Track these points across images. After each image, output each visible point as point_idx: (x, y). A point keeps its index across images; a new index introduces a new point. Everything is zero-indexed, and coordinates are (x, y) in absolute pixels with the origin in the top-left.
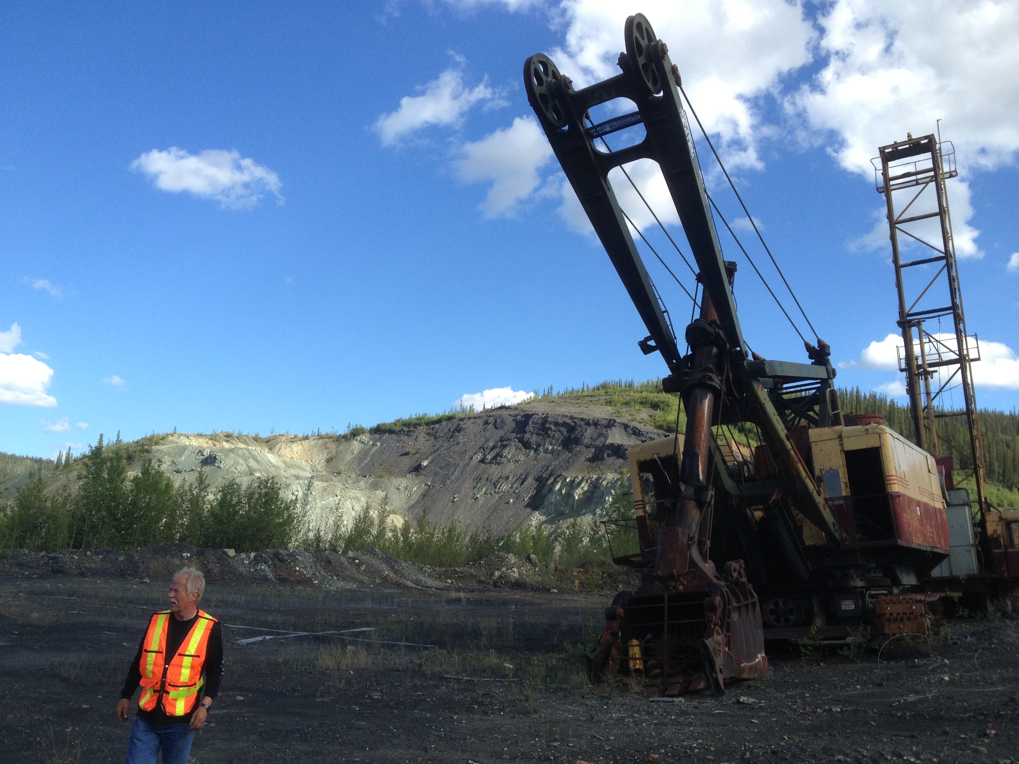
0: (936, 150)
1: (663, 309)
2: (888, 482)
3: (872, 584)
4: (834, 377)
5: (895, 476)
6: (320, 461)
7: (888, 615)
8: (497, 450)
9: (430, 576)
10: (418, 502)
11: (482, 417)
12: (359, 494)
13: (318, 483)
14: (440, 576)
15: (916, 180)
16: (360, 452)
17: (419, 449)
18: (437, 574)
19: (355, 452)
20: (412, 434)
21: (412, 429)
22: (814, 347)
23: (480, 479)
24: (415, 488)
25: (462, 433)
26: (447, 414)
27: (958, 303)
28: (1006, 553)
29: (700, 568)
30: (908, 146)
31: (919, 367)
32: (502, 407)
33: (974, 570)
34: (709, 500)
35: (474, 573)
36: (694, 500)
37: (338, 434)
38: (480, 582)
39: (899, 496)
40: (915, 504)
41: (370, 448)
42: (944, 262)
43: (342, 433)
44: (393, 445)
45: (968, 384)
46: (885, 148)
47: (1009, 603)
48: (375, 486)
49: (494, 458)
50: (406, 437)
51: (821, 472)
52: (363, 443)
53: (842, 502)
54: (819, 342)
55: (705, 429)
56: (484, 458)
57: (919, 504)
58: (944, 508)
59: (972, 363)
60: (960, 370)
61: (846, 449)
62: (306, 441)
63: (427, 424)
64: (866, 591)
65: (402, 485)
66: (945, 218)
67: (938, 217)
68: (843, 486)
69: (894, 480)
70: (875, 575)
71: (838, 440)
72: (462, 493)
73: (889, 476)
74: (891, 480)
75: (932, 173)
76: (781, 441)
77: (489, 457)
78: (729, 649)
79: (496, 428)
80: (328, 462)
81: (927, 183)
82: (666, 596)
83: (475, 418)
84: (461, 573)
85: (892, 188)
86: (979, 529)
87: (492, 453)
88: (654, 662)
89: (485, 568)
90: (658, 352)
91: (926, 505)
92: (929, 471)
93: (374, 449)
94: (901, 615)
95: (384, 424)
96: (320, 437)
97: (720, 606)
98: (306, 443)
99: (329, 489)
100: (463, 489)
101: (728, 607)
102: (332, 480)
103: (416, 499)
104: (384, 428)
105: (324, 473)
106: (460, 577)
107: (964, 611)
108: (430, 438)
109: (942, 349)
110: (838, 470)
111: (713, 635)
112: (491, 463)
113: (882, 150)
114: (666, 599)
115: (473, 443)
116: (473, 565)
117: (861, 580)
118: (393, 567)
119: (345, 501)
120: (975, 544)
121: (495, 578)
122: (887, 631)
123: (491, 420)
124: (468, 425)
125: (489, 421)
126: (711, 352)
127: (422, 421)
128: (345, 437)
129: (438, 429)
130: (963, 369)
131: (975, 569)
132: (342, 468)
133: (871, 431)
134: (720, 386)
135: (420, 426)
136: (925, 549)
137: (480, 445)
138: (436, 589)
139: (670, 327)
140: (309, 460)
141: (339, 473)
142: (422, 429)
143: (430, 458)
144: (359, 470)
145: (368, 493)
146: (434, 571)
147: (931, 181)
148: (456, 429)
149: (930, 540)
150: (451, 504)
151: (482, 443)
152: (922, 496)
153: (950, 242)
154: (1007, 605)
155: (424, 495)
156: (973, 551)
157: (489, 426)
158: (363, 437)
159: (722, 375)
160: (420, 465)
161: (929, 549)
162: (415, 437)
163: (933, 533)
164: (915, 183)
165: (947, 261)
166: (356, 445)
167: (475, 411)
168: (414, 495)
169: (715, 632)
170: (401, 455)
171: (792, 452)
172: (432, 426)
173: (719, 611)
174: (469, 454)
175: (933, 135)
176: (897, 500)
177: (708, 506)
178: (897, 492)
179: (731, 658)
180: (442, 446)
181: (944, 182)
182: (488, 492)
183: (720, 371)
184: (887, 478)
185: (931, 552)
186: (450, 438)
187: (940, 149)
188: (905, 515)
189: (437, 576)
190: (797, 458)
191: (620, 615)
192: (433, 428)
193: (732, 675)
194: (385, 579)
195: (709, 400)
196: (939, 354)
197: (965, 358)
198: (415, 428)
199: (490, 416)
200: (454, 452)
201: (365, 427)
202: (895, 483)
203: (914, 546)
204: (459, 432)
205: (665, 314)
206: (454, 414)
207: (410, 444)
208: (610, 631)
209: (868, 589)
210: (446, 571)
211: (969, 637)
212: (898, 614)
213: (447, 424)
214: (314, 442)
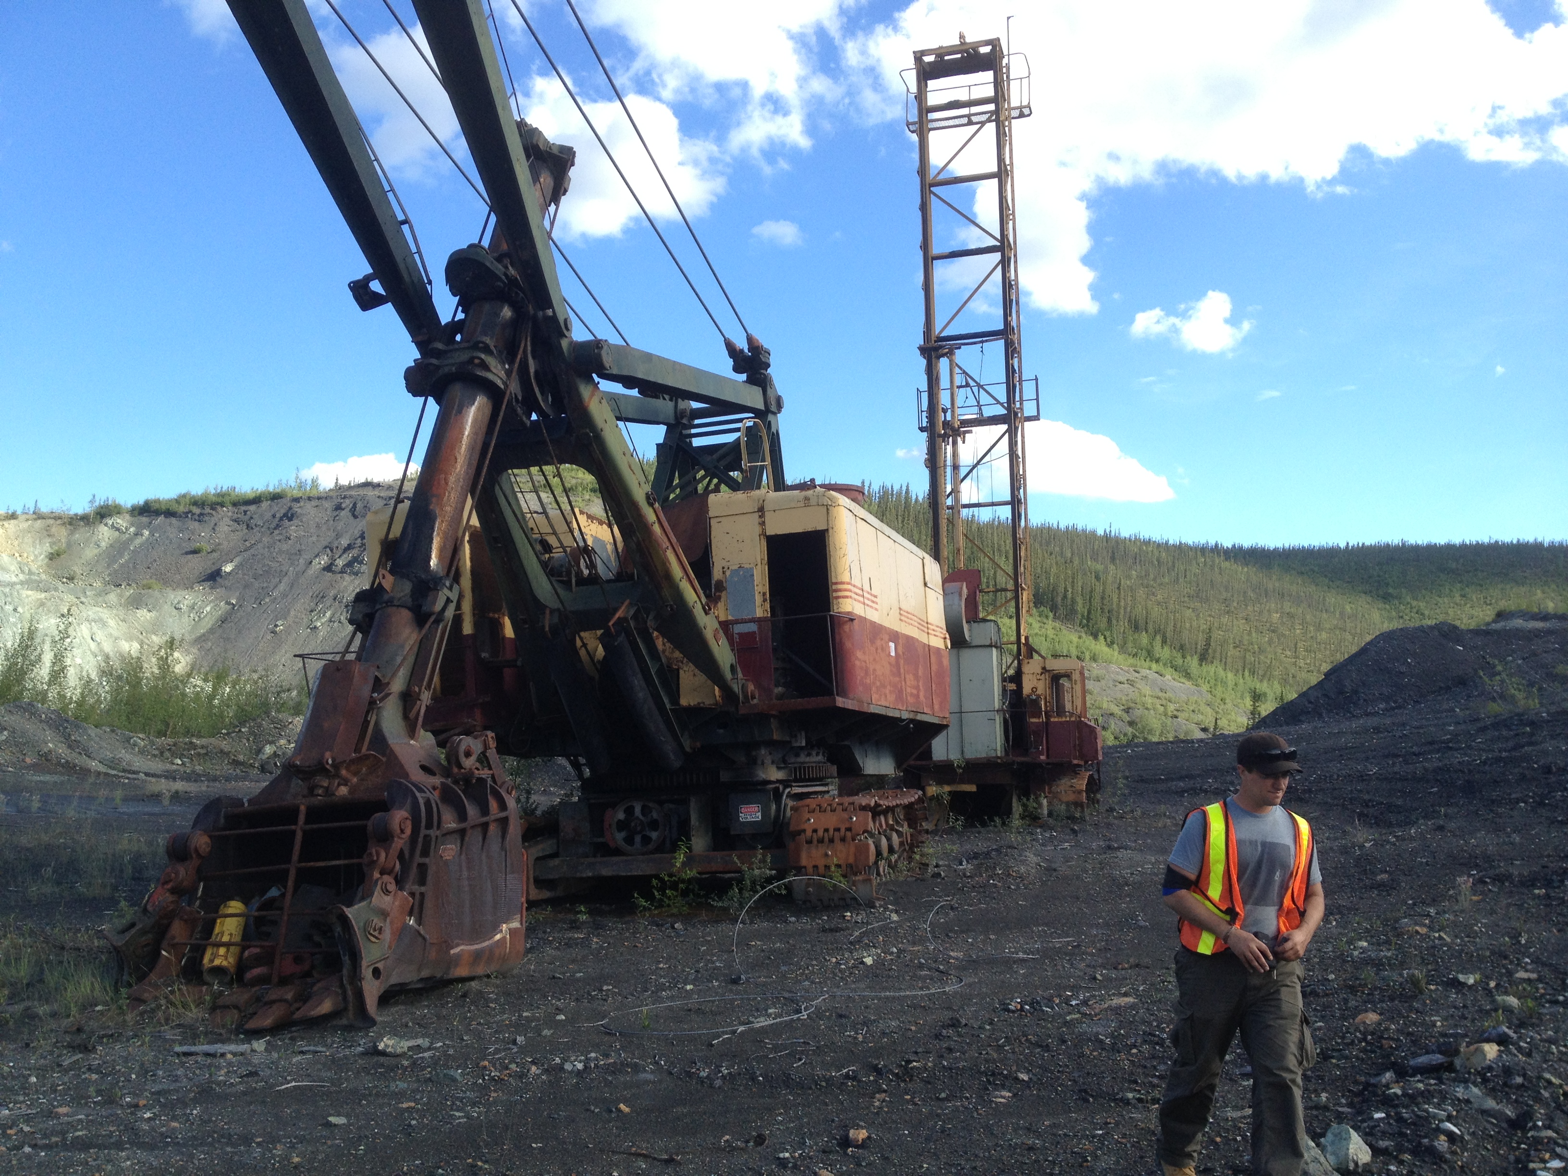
0: (1001, 68)
1: (401, 217)
2: (835, 594)
3: (801, 776)
4: (779, 411)
5: (848, 583)
6: (36, 556)
7: (809, 833)
8: (355, 552)
9: (142, 752)
10: (211, 631)
11: (331, 498)
12: (105, 614)
13: (30, 593)
14: (162, 753)
15: (969, 116)
16: (111, 545)
17: (219, 544)
18: (157, 749)
19: (103, 544)
20: (207, 518)
21: (207, 510)
22: (742, 351)
23: (323, 597)
24: (208, 609)
25: (295, 521)
26: (271, 489)
27: (1014, 323)
28: (1048, 723)
29: (392, 751)
30: (959, 56)
31: (946, 424)
32: (367, 484)
33: (996, 750)
34: (438, 607)
35: (227, 749)
36: (409, 609)
37: (72, 512)
38: (236, 763)
39: (852, 620)
40: (886, 637)
41: (131, 540)
42: (997, 256)
43: (80, 511)
44: (171, 536)
45: (1017, 456)
46: (923, 53)
47: (1045, 802)
48: (136, 603)
49: (350, 564)
50: (197, 523)
51: (724, 573)
52: (118, 529)
53: (753, 627)
54: (750, 339)
55: (459, 466)
56: (332, 564)
57: (895, 636)
58: (947, 647)
59: (1026, 424)
60: (1007, 435)
61: (770, 532)
62: (12, 521)
63: (235, 504)
64: (785, 787)
65: (186, 602)
66: (1006, 182)
67: (995, 182)
68: (758, 599)
69: (846, 590)
70: (808, 759)
71: (757, 515)
72: (290, 620)
73: (836, 583)
74: (840, 590)
75: (991, 107)
76: (635, 506)
77: (340, 563)
78: (419, 921)
79: (355, 517)
80: (51, 559)
81: (983, 124)
82: (303, 808)
83: (319, 498)
84: (202, 747)
85: (931, 125)
86: (1012, 686)
87: (345, 556)
88: (258, 950)
89: (248, 740)
90: (389, 305)
91: (910, 642)
92: (925, 584)
93: (138, 541)
94: (831, 832)
95: (157, 501)
96: (39, 516)
97: (402, 831)
98: (11, 525)
99: (49, 604)
100: (292, 613)
101: (423, 832)
102: (56, 589)
103: (209, 626)
104: (157, 506)
105: (43, 577)
106: (199, 754)
107: (957, 820)
108: (239, 527)
109: (984, 399)
110: (752, 569)
111: (372, 895)
112: (342, 572)
113: (918, 56)
114: (302, 818)
115: (314, 538)
116: (228, 734)
117: (779, 768)
118: (67, 737)
119: (79, 624)
120: (1003, 710)
121: (264, 757)
122: (804, 862)
123: (347, 503)
124: (308, 508)
125: (343, 506)
126: (497, 315)
127: (227, 499)
128: (84, 519)
129: (255, 513)
130: (1012, 433)
131: (999, 748)
132: (78, 570)
133: (813, 501)
134: (505, 383)
135: (223, 506)
136: (897, 714)
137: (325, 543)
138: (147, 774)
139: (416, 256)
140: (17, 555)
141: (71, 579)
142: (227, 512)
143: (237, 561)
144: (109, 575)
145: (122, 612)
146: (152, 743)
147: (989, 120)
148: (285, 515)
149: (911, 700)
150: (269, 636)
151: (329, 540)
152: (903, 624)
153: (1011, 223)
154: (1040, 805)
155: (223, 620)
156: (998, 719)
157: (343, 513)
158: (119, 521)
159: (511, 362)
160: (220, 570)
161: (905, 716)
162: (212, 524)
163: (917, 688)
164: (965, 120)
165: (1003, 256)
166: (104, 533)
167: (321, 489)
168: (206, 620)
169: (379, 887)
170: (187, 553)
171: (657, 528)
172: (243, 508)
173: (399, 843)
174: (307, 556)
175: (998, 39)
176: (847, 628)
177: (438, 621)
178: (849, 613)
179: (424, 939)
180: (260, 541)
181: (1010, 123)
182: (336, 618)
183: (509, 352)
184: (834, 587)
185: (912, 721)
186: (275, 529)
187: (1008, 67)
188: (859, 654)
189: (156, 752)
190: (666, 540)
191: (196, 850)
192: (245, 512)
193: (425, 973)
194: (46, 757)
195: (478, 409)
196: (979, 406)
197: (1016, 414)
198: (213, 509)
199: (345, 497)
200: (281, 552)
201: (122, 503)
202: (847, 597)
203: (873, 709)
204: (290, 519)
205: (405, 228)
206: (283, 491)
207: (202, 536)
208: (169, 886)
209: (786, 783)
210: (175, 745)
211: (965, 863)
212: (826, 830)
213: (270, 506)
214: (25, 525)
